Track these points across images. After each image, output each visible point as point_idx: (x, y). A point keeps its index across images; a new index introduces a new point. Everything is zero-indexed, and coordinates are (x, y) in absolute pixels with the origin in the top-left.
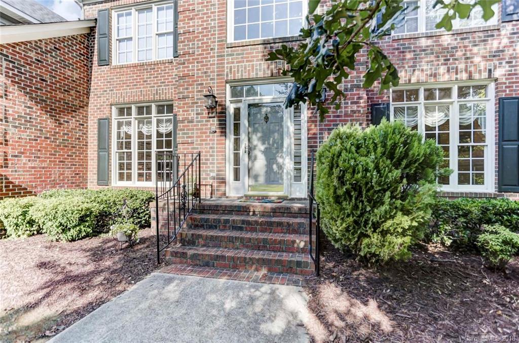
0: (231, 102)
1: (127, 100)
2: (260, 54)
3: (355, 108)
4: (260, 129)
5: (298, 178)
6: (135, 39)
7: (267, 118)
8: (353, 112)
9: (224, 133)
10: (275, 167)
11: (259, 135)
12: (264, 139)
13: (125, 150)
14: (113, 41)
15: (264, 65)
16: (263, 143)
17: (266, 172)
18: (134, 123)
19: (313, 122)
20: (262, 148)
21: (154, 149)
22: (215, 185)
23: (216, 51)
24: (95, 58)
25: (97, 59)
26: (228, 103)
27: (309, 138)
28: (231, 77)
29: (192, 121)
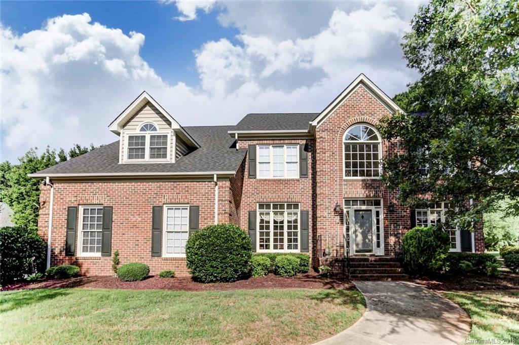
0: (345, 208)
1: (269, 200)
2: (361, 186)
3: (405, 214)
4: (359, 222)
5: (378, 246)
6: (271, 163)
7: (363, 217)
8: (404, 216)
9: (342, 223)
10: (367, 240)
11: (359, 224)
12: (361, 227)
13: (265, 231)
14: (257, 164)
15: (363, 191)
16: (361, 229)
17: (363, 243)
18: (272, 214)
19: (386, 220)
20: (361, 231)
21: (286, 230)
22: (339, 250)
23: (338, 182)
24: (246, 173)
25: (247, 174)
26: (344, 209)
27: (384, 227)
28: (346, 196)
29: (325, 217)
